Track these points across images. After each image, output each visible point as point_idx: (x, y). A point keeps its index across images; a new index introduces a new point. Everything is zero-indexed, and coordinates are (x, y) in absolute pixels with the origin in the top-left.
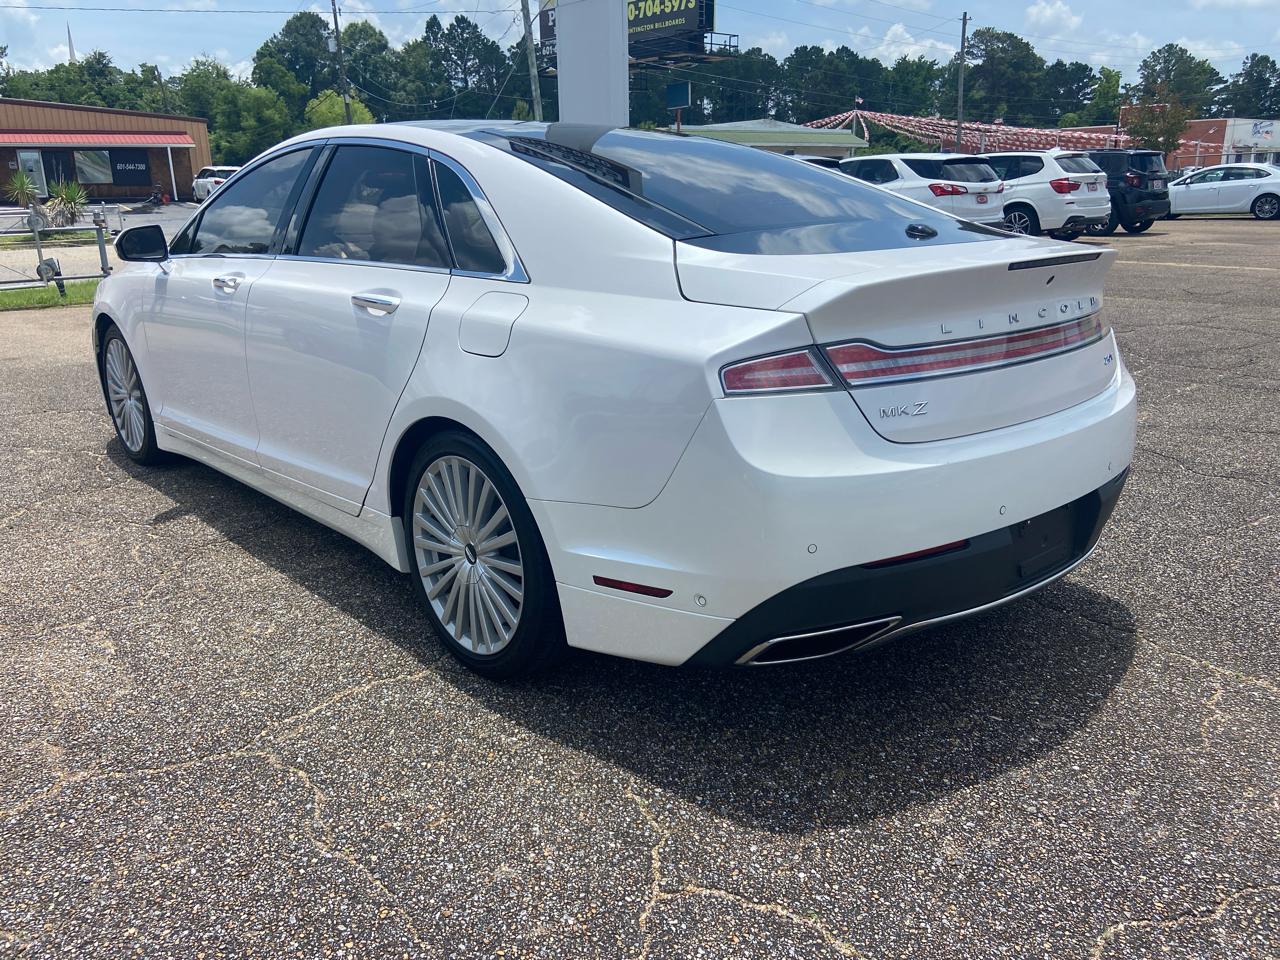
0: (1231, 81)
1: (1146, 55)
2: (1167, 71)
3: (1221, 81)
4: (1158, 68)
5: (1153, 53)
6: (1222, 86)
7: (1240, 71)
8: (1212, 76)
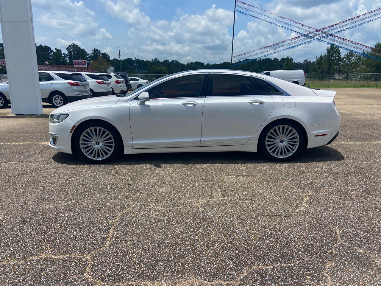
0: (90, 55)
1: (68, 46)
2: (74, 50)
3: (88, 55)
4: (72, 50)
5: (69, 45)
6: (88, 56)
7: (92, 52)
8: (86, 54)
